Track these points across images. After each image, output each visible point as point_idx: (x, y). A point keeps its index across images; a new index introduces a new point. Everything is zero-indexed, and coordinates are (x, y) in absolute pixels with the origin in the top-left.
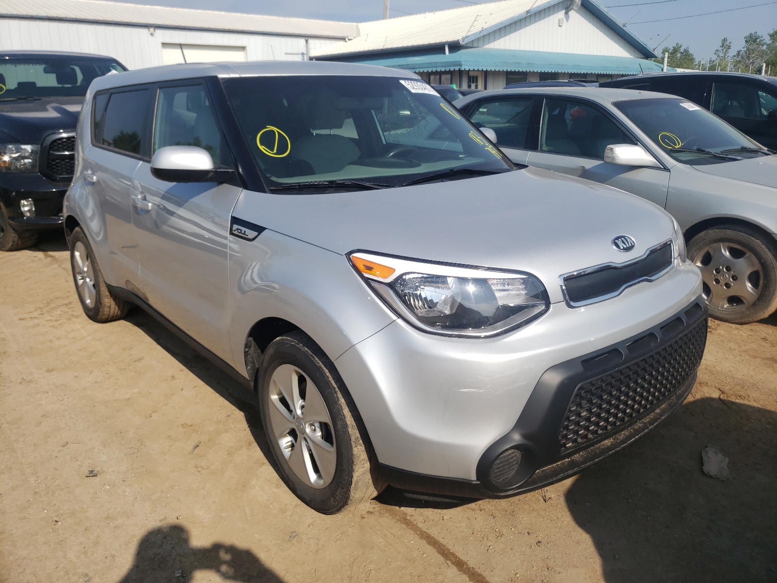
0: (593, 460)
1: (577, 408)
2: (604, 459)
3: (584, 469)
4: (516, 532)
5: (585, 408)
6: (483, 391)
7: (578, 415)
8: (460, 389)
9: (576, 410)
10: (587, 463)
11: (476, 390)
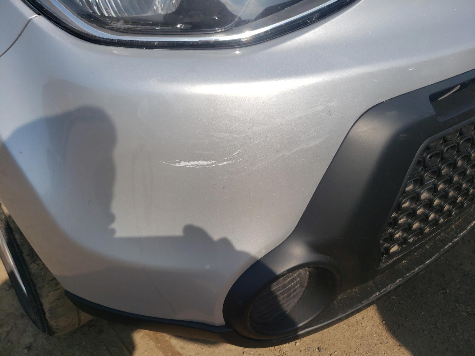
0: (423, 262)
1: (414, 187)
2: (438, 259)
3: (410, 279)
4: (303, 348)
5: (427, 185)
6: (225, 163)
7: (416, 198)
8: (174, 163)
9: (412, 191)
10: (414, 269)
11: (209, 162)
